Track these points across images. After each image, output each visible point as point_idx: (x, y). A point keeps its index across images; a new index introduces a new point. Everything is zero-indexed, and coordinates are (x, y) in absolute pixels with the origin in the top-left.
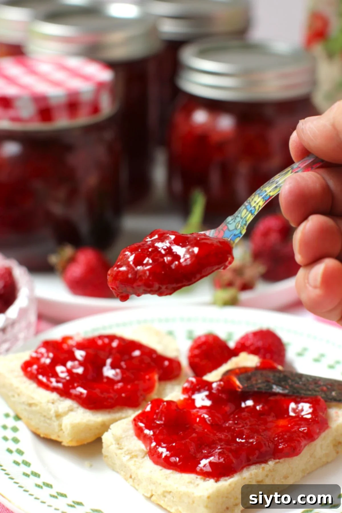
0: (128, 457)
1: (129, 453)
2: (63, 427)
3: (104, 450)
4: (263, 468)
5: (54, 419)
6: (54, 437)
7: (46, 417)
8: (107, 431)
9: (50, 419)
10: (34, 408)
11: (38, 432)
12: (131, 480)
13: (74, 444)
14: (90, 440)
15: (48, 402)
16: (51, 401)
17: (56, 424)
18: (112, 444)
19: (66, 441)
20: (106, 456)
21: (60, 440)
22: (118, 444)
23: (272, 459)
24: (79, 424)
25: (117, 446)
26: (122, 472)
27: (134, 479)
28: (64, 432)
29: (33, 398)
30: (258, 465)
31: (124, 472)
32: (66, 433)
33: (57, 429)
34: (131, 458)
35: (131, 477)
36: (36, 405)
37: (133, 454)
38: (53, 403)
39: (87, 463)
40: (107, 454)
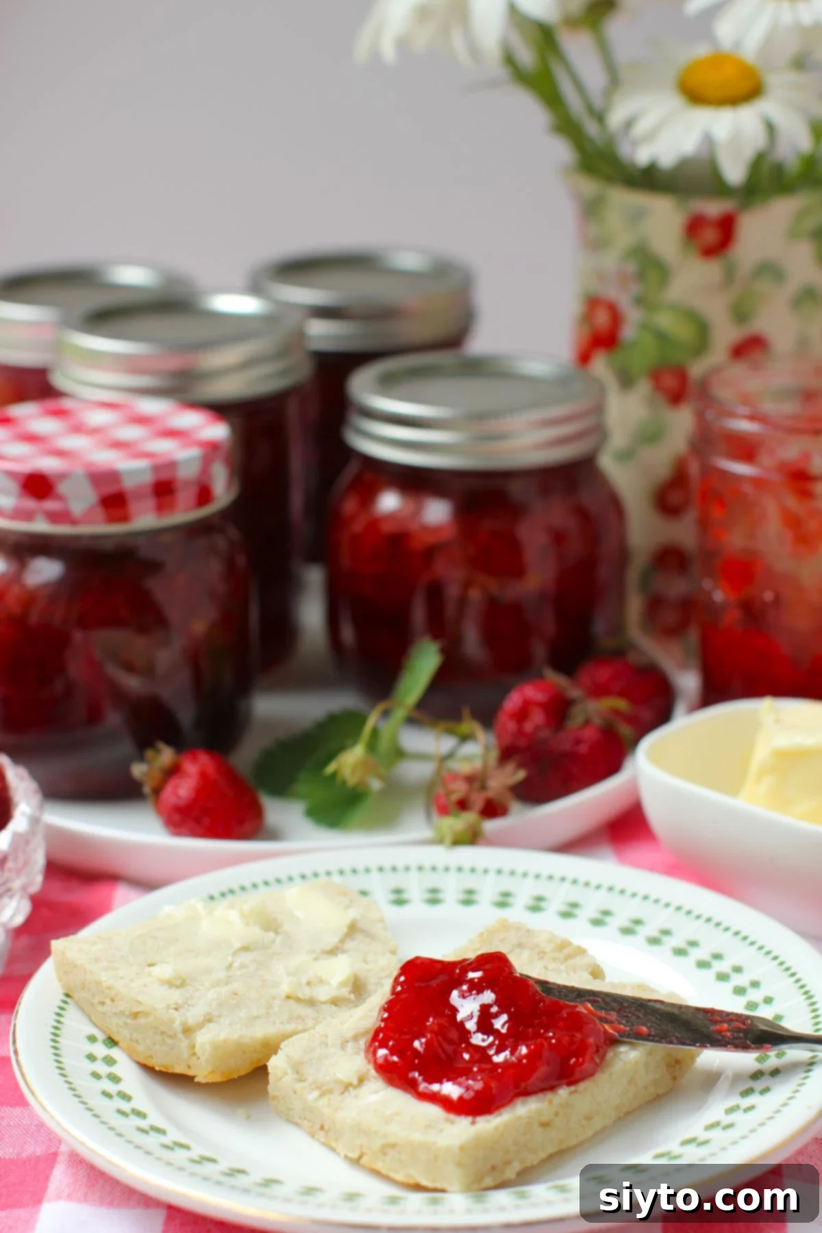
0: (316, 1094)
1: (318, 1088)
2: (197, 1050)
3: (270, 1088)
4: (551, 1102)
5: (181, 1036)
6: (179, 1069)
7: (164, 1033)
8: (276, 1052)
9: (173, 1037)
10: (142, 1020)
11: (150, 1063)
12: (321, 1135)
13: (217, 1078)
14: (242, 1073)
15: (168, 1007)
16: (173, 1006)
17: (184, 1044)
18: (286, 1073)
19: (202, 1074)
20: (275, 1098)
21: (190, 1073)
22: (297, 1072)
23: (565, 1087)
24: (225, 1041)
25: (296, 1076)
26: (305, 1123)
27: (327, 1132)
28: (199, 1058)
29: (139, 1003)
30: (540, 1096)
31: (309, 1121)
32: (203, 1059)
33: (185, 1055)
34: (322, 1095)
35: (322, 1128)
36: (146, 1014)
37: (324, 1088)
38: (176, 1009)
39: (241, 1112)
40: (276, 1093)
